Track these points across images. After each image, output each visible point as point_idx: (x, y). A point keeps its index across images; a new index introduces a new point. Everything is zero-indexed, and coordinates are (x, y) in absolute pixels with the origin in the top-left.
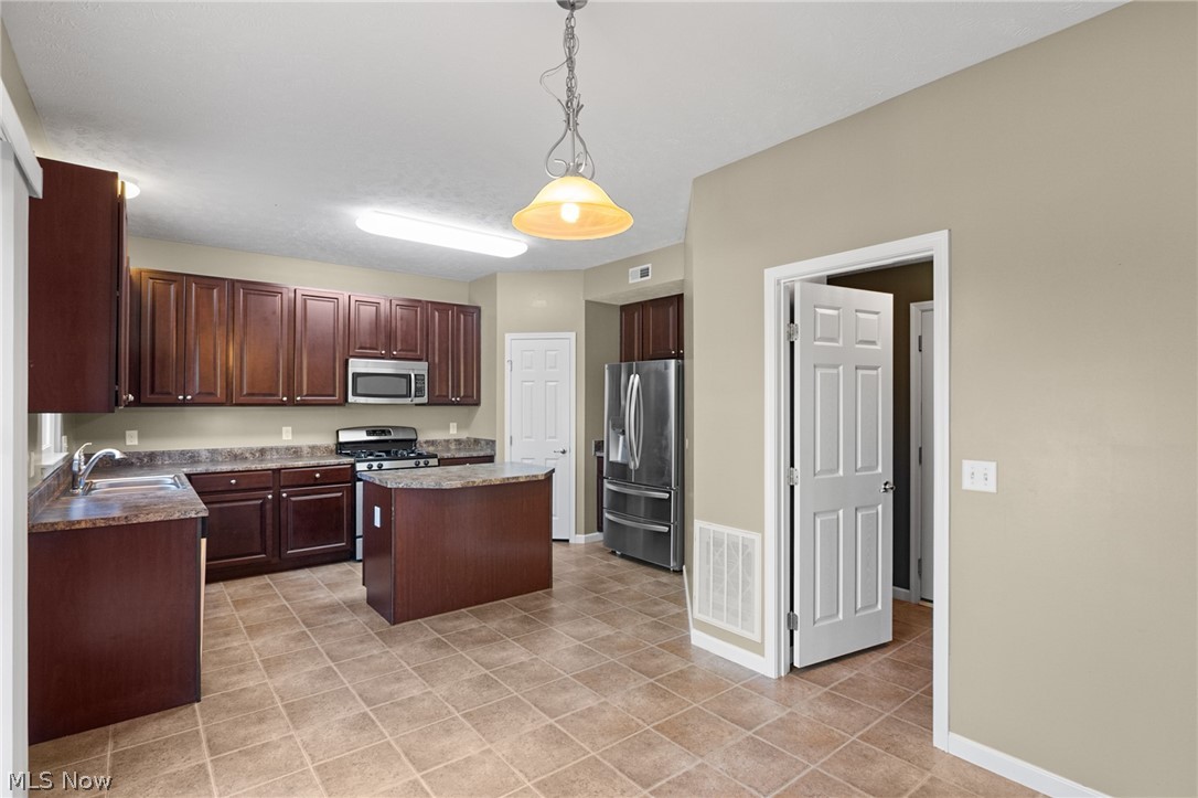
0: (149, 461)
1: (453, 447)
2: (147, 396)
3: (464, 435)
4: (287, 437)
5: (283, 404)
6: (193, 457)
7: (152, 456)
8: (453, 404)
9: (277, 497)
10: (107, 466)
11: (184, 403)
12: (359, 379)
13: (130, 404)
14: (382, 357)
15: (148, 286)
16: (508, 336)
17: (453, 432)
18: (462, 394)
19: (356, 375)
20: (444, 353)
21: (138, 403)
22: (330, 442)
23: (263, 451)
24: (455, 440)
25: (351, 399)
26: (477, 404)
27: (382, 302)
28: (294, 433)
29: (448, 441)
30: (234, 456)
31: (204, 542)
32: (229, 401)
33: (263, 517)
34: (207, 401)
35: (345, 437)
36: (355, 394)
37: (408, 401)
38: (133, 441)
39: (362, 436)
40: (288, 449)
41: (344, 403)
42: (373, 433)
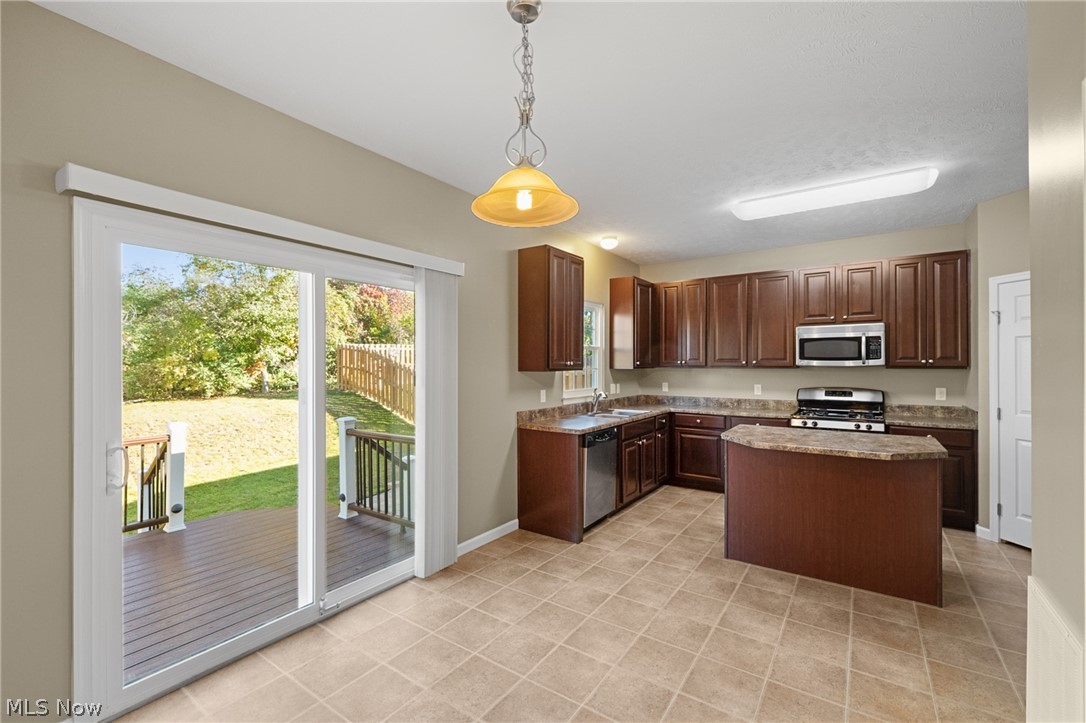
0: (673, 402)
1: (939, 415)
3: (957, 403)
4: (757, 393)
5: (743, 367)
7: (674, 399)
8: (924, 366)
12: (806, 344)
14: (833, 322)
16: (993, 281)
17: (941, 398)
18: (938, 355)
19: (803, 341)
20: (911, 311)
22: (792, 398)
23: (739, 402)
24: (942, 407)
25: (800, 363)
26: (968, 366)
27: (832, 270)
28: (763, 389)
29: (932, 408)
30: (721, 404)
32: (707, 364)
35: (803, 395)
36: (802, 357)
37: (859, 363)
38: (665, 390)
39: (822, 396)
40: (758, 401)
41: (794, 366)
42: (834, 393)
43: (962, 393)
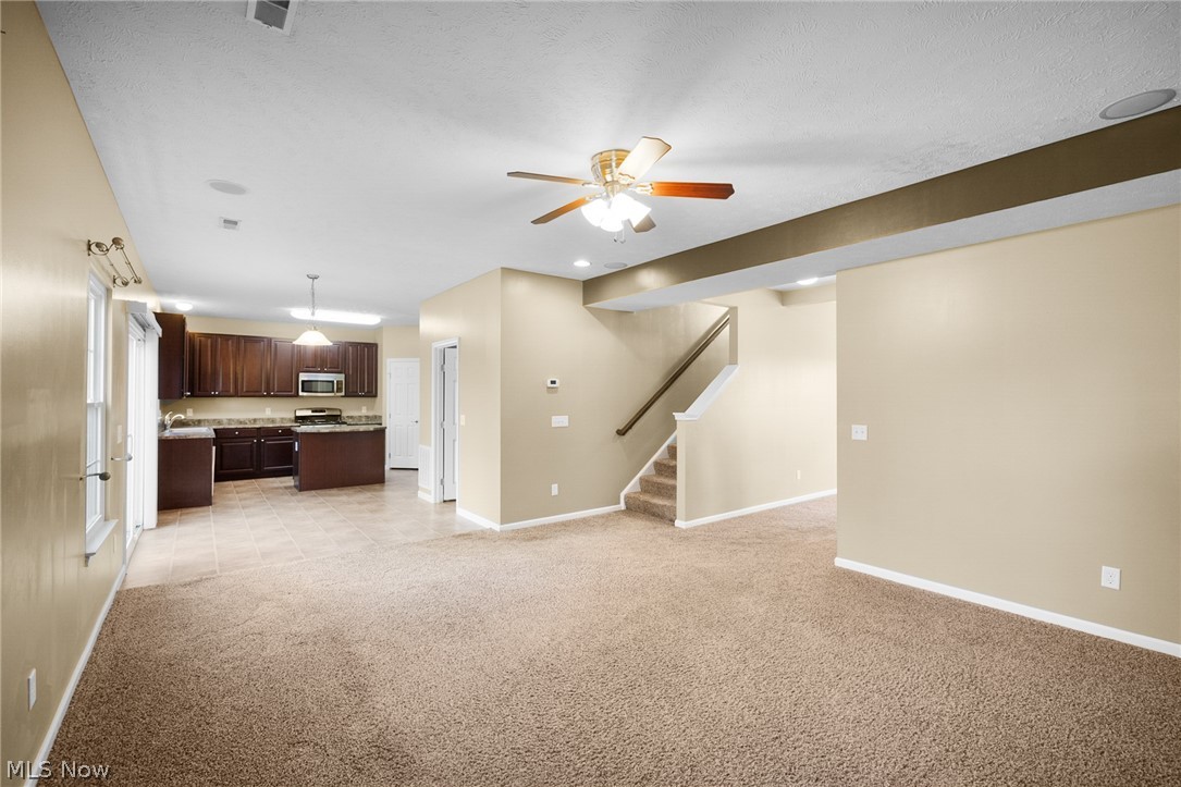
0: (199, 423)
1: (364, 419)
2: (197, 392)
3: (371, 414)
4: (268, 412)
5: (264, 396)
6: (219, 422)
7: (199, 421)
8: (360, 396)
9: (259, 441)
10: (178, 424)
11: (215, 396)
12: (305, 383)
13: (188, 396)
14: (319, 372)
15: (197, 340)
16: (388, 360)
17: (364, 412)
18: (366, 391)
19: (303, 382)
20: (355, 369)
21: (192, 396)
22: (293, 417)
23: (255, 420)
25: (301, 393)
26: (376, 396)
28: (273, 411)
29: (361, 416)
31: (214, 448)
32: (237, 395)
33: (252, 451)
34: (225, 394)
35: (299, 413)
36: (303, 391)
37: (333, 394)
38: (190, 414)
39: (309, 413)
40: (268, 419)
41: (297, 395)
42: (316, 411)
43: (372, 409)
